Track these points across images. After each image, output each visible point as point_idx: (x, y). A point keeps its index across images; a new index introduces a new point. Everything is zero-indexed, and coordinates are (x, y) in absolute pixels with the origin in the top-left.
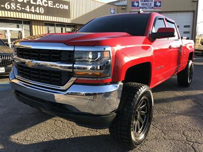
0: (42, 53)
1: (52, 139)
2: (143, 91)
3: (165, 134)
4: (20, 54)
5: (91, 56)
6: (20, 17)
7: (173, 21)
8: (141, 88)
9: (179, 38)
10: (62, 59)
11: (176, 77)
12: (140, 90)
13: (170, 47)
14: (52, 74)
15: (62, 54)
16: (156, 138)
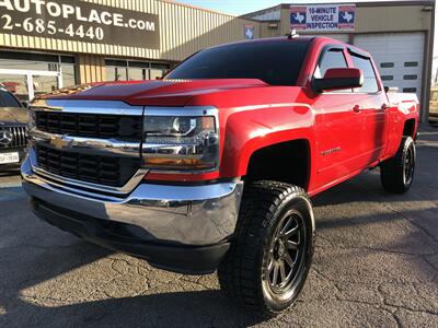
0: (82, 121)
1: (105, 297)
2: (288, 199)
3: (340, 290)
4: (42, 123)
5: (176, 127)
6: (54, 48)
7: (367, 54)
8: (285, 193)
9: (380, 89)
10: (120, 133)
11: (379, 173)
12: (281, 196)
13: (356, 109)
14: (102, 164)
15: (120, 124)
16: (320, 298)
